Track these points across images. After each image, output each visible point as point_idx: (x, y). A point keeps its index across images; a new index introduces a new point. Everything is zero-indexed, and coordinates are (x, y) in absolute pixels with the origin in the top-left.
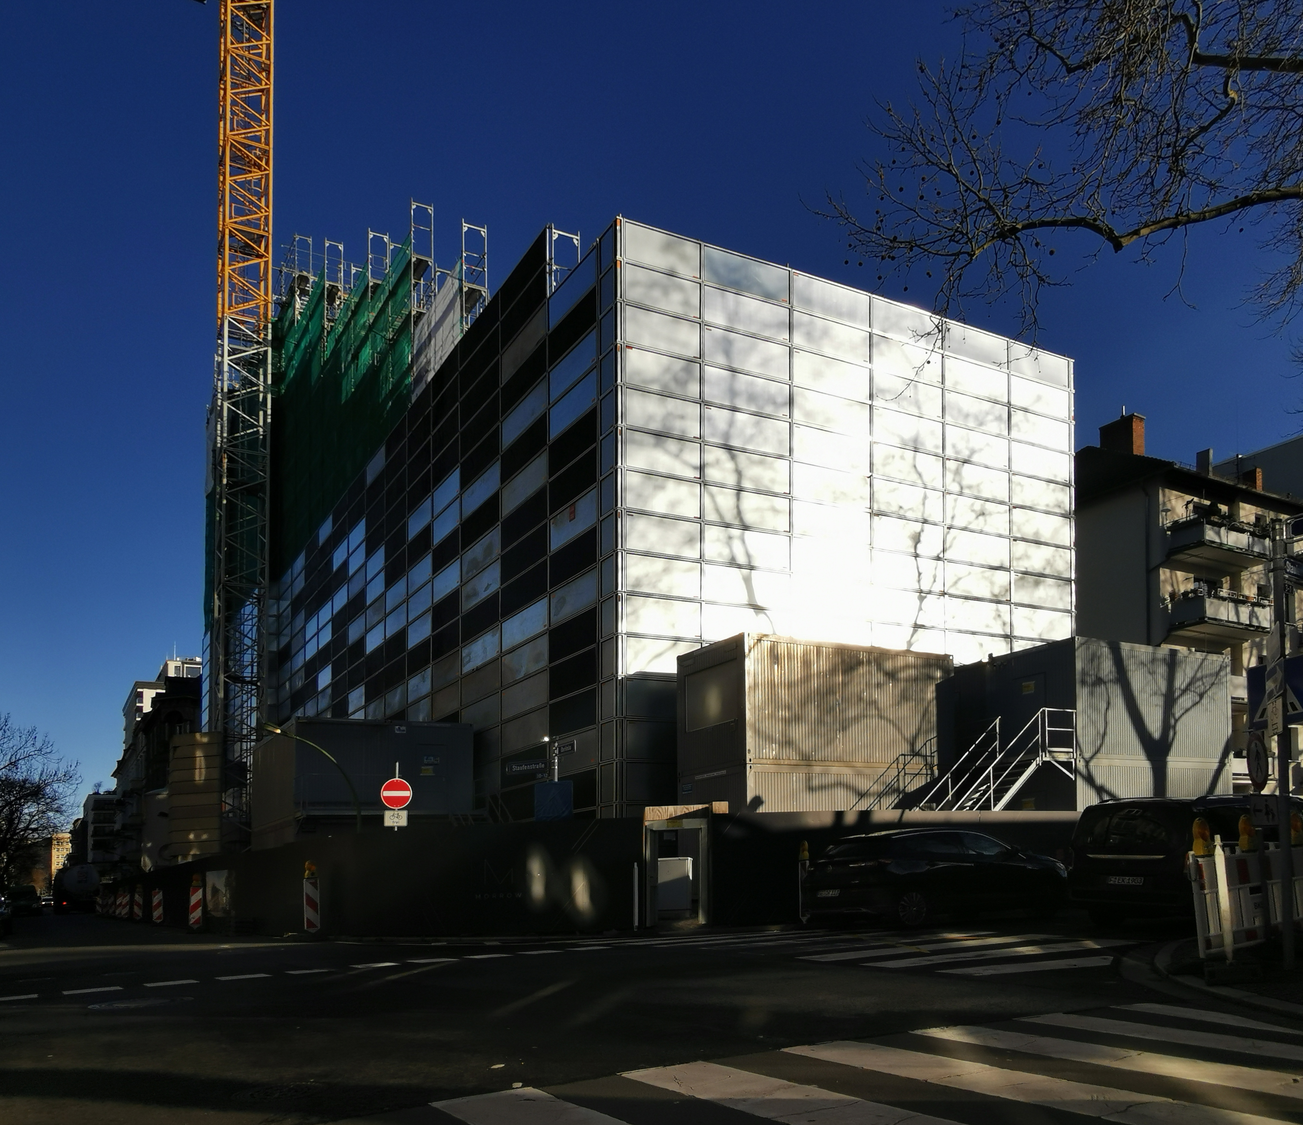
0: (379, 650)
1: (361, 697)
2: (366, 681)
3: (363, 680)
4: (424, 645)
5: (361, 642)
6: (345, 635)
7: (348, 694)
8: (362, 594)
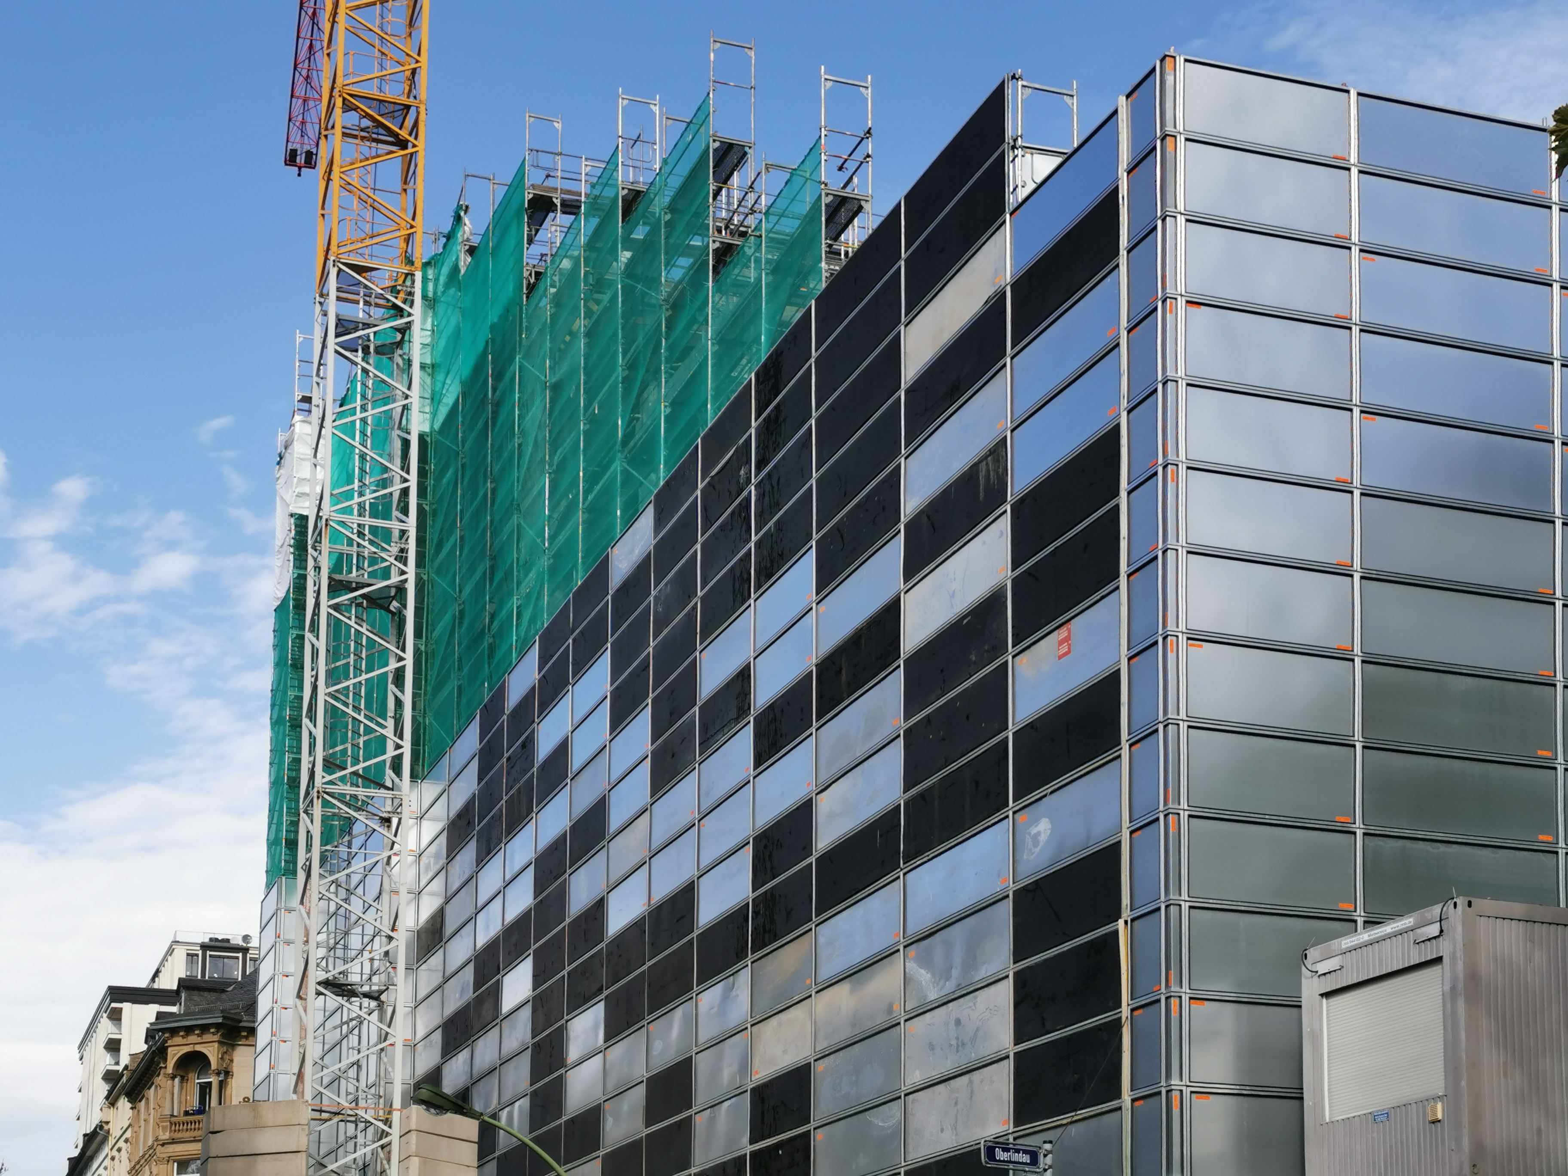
0: (637, 926)
1: (596, 1028)
2: (606, 993)
3: (600, 990)
4: (736, 918)
5: (598, 909)
6: (562, 896)
7: (567, 1021)
8: (599, 809)
